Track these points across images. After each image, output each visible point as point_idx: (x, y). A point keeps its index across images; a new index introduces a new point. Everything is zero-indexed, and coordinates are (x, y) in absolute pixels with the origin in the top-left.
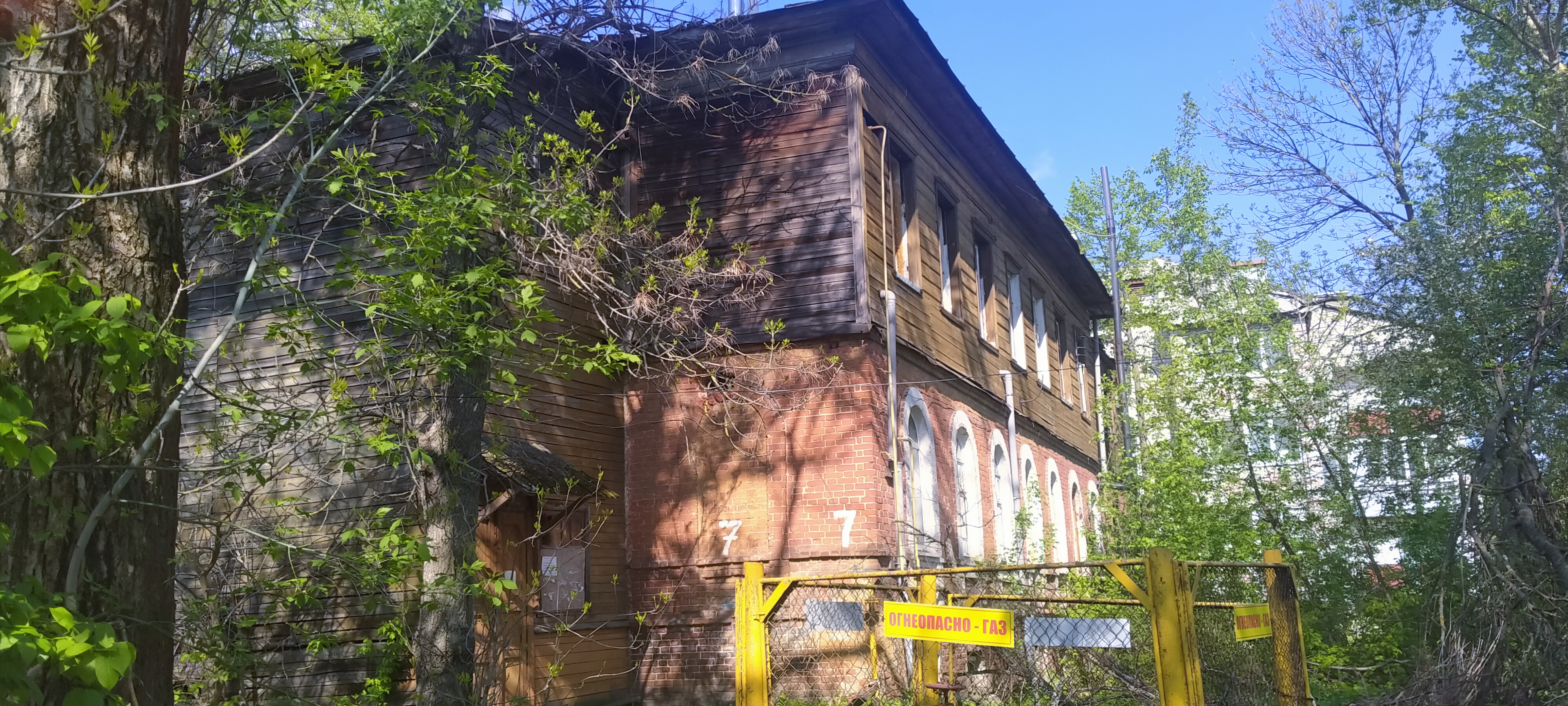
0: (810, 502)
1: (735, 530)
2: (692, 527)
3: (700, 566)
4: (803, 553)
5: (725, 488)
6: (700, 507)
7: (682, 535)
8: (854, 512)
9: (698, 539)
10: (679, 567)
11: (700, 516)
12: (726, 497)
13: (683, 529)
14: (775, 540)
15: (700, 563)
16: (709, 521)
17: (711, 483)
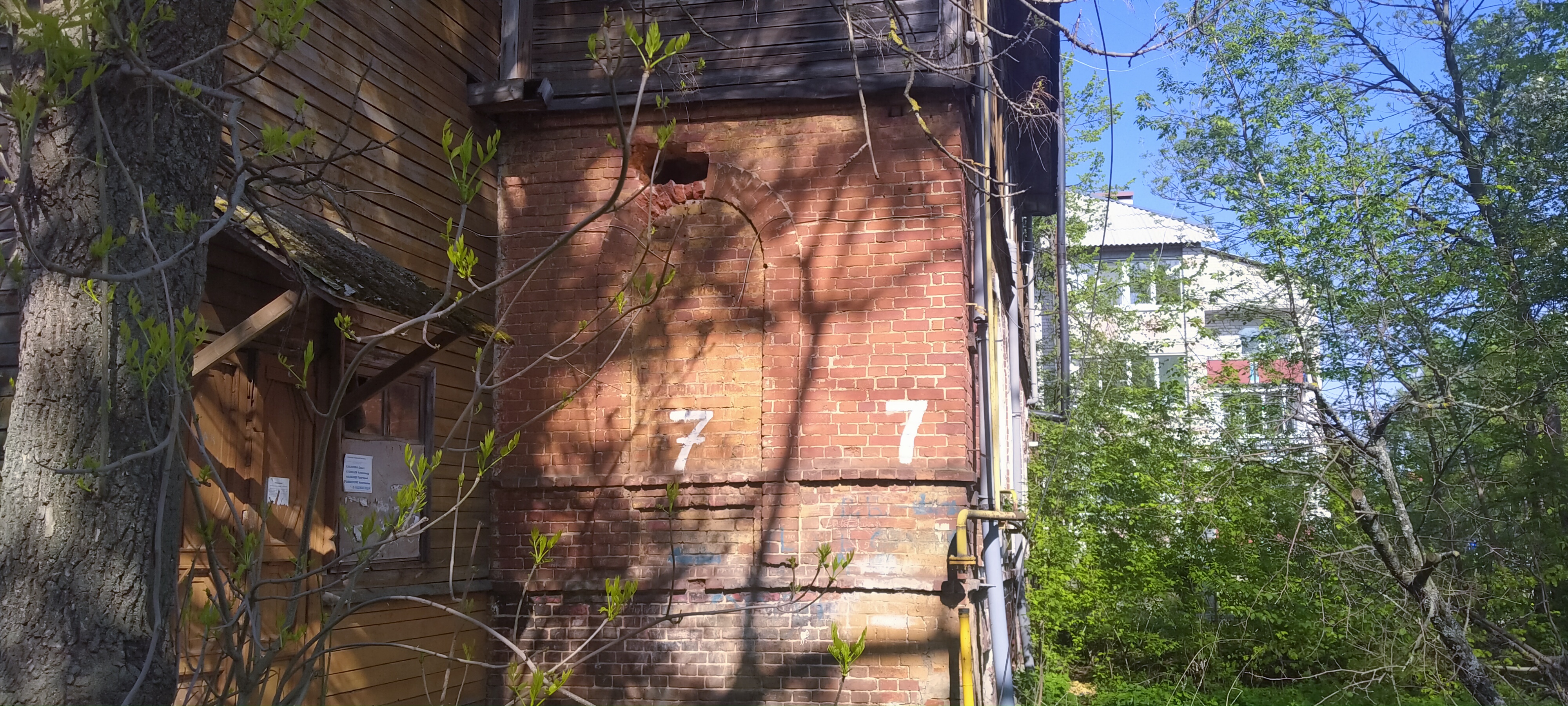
0: (841, 384)
1: (699, 428)
2: (619, 418)
3: (631, 488)
4: (826, 472)
5: (683, 351)
6: (635, 384)
7: (597, 431)
8: (923, 404)
9: (628, 439)
10: (591, 489)
11: (634, 399)
12: (685, 369)
13: (603, 421)
14: (773, 446)
15: (632, 482)
16: (650, 410)
17: (656, 343)
